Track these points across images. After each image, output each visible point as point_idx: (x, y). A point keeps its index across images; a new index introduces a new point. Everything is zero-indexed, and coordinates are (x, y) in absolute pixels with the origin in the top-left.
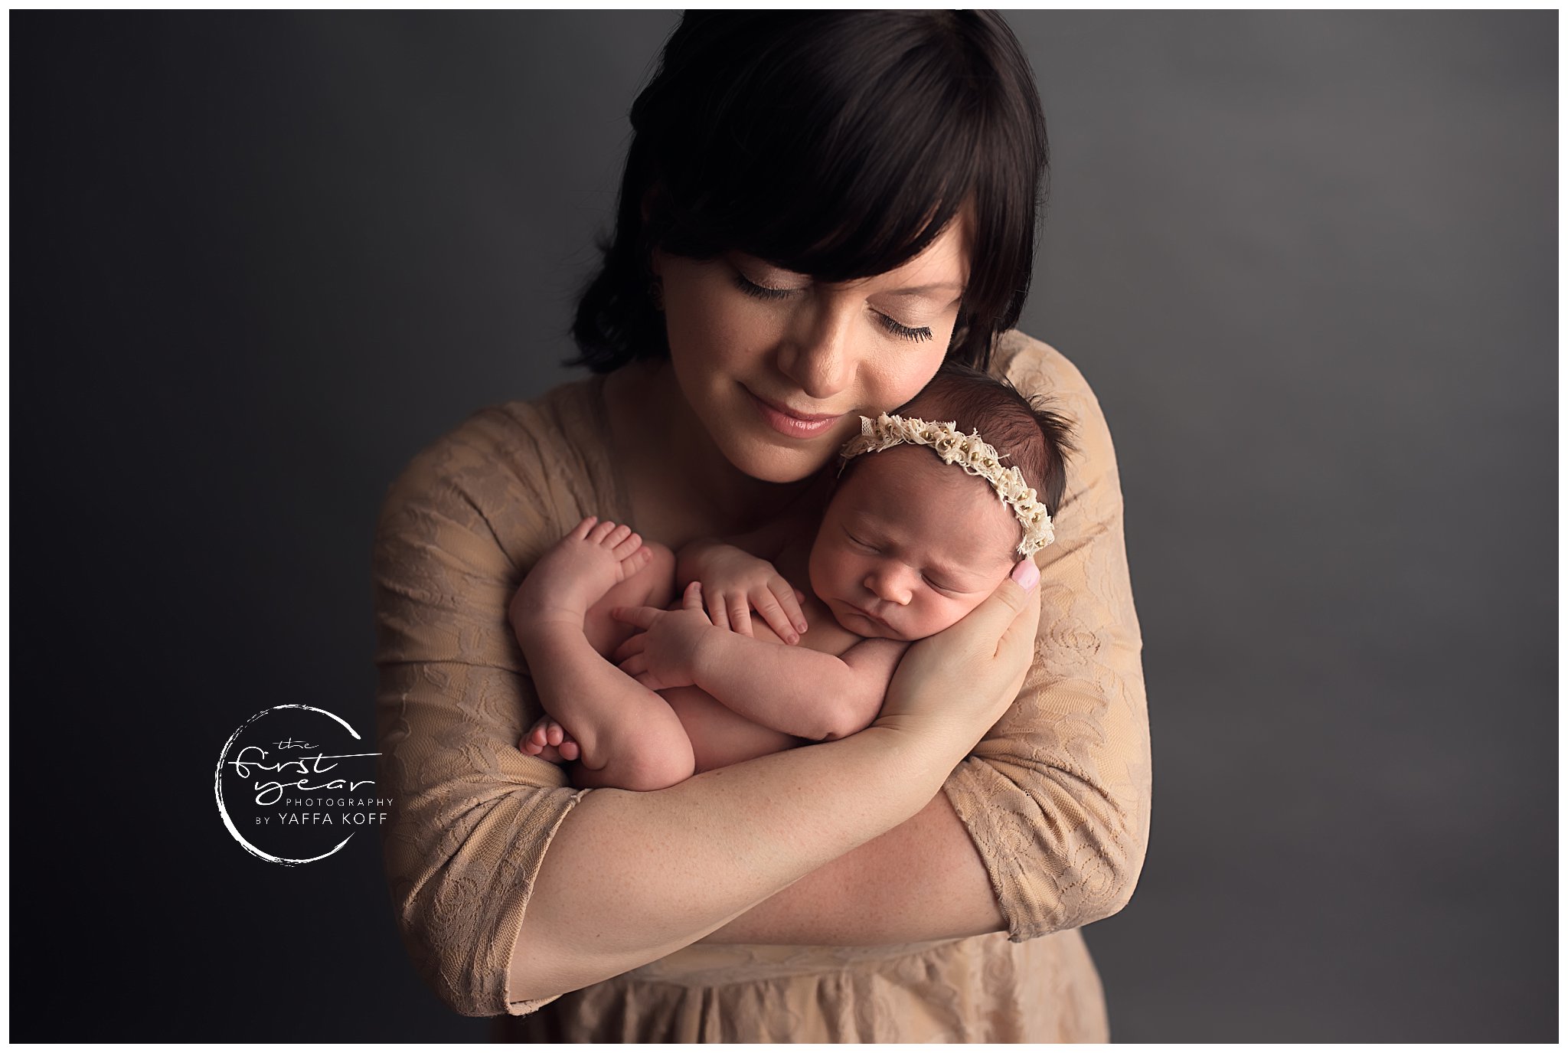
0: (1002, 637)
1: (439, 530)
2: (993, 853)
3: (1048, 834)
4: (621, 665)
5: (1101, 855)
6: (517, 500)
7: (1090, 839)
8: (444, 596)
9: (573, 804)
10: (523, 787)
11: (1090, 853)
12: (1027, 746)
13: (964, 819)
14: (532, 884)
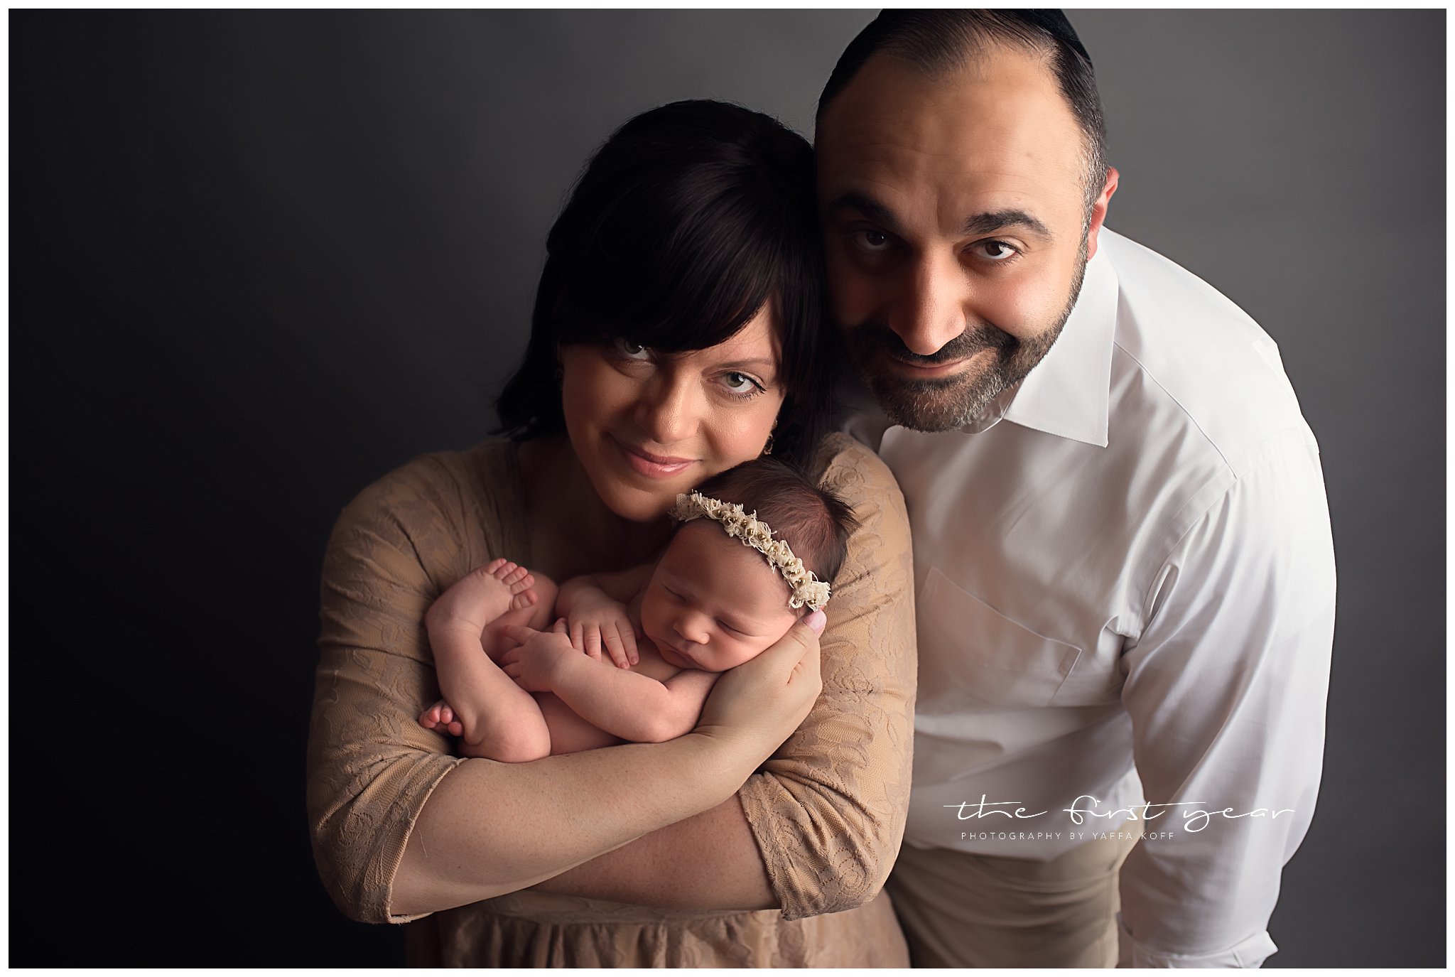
0: (795, 668)
1: (375, 548)
2: (769, 849)
3: (814, 839)
4: (504, 668)
5: (857, 857)
6: (439, 530)
7: (847, 844)
8: (374, 597)
9: (453, 766)
10: (419, 751)
11: (847, 854)
12: (806, 767)
13: (750, 820)
14: (414, 822)
